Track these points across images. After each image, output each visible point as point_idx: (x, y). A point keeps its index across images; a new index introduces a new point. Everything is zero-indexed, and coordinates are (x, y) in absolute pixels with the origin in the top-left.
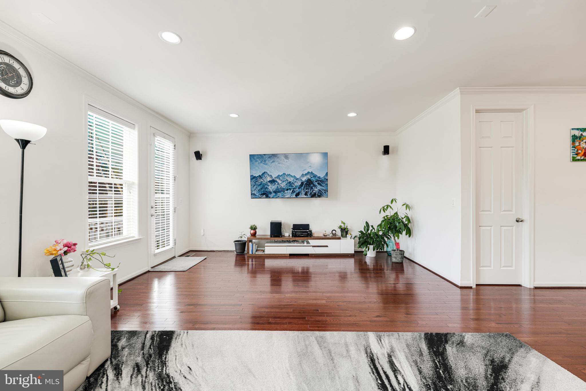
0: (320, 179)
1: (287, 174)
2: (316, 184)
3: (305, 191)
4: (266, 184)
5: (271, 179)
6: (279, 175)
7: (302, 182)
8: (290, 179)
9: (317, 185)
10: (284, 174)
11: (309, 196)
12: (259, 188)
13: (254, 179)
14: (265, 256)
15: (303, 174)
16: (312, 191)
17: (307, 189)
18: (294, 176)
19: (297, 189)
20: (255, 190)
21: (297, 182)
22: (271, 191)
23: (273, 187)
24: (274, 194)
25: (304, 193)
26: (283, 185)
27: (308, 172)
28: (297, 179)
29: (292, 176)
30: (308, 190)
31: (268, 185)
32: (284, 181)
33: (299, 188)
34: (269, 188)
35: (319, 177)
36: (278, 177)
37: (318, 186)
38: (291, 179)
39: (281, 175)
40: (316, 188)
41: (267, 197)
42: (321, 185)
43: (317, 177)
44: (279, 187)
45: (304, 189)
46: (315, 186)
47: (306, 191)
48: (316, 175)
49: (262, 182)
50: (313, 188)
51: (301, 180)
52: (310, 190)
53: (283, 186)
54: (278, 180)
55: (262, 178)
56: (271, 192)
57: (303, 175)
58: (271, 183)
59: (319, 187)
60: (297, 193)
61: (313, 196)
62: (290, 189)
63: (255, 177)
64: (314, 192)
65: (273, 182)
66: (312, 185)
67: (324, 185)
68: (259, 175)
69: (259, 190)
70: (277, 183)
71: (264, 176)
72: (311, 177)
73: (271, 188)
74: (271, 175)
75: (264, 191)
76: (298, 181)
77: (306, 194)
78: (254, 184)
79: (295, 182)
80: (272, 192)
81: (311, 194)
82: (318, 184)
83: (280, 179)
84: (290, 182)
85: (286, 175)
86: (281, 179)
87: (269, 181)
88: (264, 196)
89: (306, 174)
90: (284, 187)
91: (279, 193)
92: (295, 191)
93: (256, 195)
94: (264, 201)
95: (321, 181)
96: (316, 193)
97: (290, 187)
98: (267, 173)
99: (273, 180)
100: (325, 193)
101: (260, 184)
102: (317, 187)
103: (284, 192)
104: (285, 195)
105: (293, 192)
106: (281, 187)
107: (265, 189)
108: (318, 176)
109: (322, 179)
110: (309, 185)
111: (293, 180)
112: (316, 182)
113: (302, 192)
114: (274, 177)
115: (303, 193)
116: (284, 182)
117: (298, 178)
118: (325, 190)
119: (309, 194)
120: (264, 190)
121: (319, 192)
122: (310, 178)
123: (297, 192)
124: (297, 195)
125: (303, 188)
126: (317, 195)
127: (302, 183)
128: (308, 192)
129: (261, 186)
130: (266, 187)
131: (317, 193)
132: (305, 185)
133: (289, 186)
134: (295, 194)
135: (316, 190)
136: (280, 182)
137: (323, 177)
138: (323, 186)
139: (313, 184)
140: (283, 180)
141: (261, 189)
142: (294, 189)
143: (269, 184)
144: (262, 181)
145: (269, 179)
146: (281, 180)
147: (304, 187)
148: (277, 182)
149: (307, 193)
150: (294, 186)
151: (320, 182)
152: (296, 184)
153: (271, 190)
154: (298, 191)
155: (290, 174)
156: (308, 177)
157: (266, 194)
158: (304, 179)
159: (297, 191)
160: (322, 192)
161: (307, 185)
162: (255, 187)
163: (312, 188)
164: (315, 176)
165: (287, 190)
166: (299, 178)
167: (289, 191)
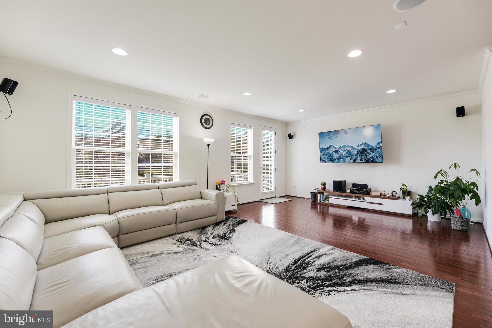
0: (372, 147)
1: (346, 145)
2: (370, 151)
3: (361, 157)
4: (332, 154)
5: (335, 150)
6: (341, 147)
7: (358, 151)
8: (348, 149)
9: (370, 152)
10: (344, 145)
11: (364, 161)
12: (327, 157)
13: (324, 151)
14: (329, 204)
15: (359, 145)
16: (366, 157)
17: (362, 156)
18: (352, 146)
19: (354, 156)
20: (325, 158)
21: (354, 151)
22: (336, 158)
23: (337, 155)
24: (337, 160)
25: (360, 159)
26: (344, 154)
27: (363, 143)
28: (354, 149)
29: (350, 147)
30: (363, 156)
31: (333, 154)
32: (344, 151)
33: (356, 155)
34: (334, 156)
35: (372, 146)
36: (340, 148)
37: (371, 153)
38: (349, 149)
39: (342, 147)
40: (370, 155)
41: (333, 162)
42: (374, 153)
43: (370, 146)
44: (341, 155)
45: (359, 156)
46: (368, 153)
47: (362, 158)
48: (369, 145)
49: (329, 152)
50: (367, 155)
51: (357, 149)
52: (365, 157)
53: (344, 155)
54: (340, 150)
55: (329, 149)
56: (335, 159)
57: (358, 146)
58: (335, 153)
59: (372, 154)
60: (354, 159)
61: (367, 161)
62: (349, 156)
63: (325, 149)
64: (368, 158)
65: (337, 151)
66: (366, 153)
67: (376, 152)
68: (327, 148)
69: (327, 158)
70: (339, 153)
71: (331, 148)
72: (365, 147)
73: (336, 156)
74: (335, 147)
75: (330, 158)
76: (355, 150)
77: (361, 160)
78: (324, 154)
79: (353, 151)
80: (336, 159)
81: (365, 159)
82: (371, 151)
83: (341, 149)
84: (349, 151)
85: (346, 146)
86: (342, 149)
87: (334, 151)
88: (331, 162)
89: (361, 145)
90: (345, 155)
91: (341, 160)
92: (353, 158)
93: (326, 161)
94: (331, 165)
95: (373, 149)
96: (369, 159)
97: (349, 155)
98: (332, 145)
99: (337, 150)
100: (377, 158)
101: (328, 154)
102: (370, 154)
103: (345, 158)
104: (345, 161)
105: (351, 158)
106: (342, 155)
107: (331, 157)
108: (371, 145)
109: (375, 147)
110: (364, 153)
111: (351, 150)
112: (369, 150)
113: (358, 158)
114: (337, 148)
115: (359, 159)
116: (345, 152)
117: (355, 148)
118: (377, 157)
119: (364, 160)
120: (331, 158)
121: (372, 158)
122: (364, 147)
123: (354, 158)
124: (355, 160)
125: (359, 155)
126: (370, 161)
127: (358, 152)
128: (363, 158)
129: (329, 155)
130: (332, 156)
131: (370, 159)
132: (360, 153)
133: (348, 154)
134: (353, 160)
135: (369, 156)
136: (341, 151)
137: (375, 146)
138: (375, 153)
139: (367, 152)
140: (344, 150)
141: (329, 157)
142: (352, 156)
143: (334, 153)
144: (329, 151)
145: (334, 150)
146: (343, 150)
147: (360, 154)
148: (339, 151)
149: (362, 159)
150: (352, 154)
151: (373, 150)
152: (353, 152)
153: (335, 157)
154: (355, 158)
155: (348, 145)
156: (363, 146)
157: (332, 160)
158: (360, 148)
159: (355, 157)
160: (375, 158)
161: (362, 153)
162: (325, 156)
163: (366, 155)
164: (368, 146)
165: (347, 157)
166: (356, 148)
167: (348, 157)
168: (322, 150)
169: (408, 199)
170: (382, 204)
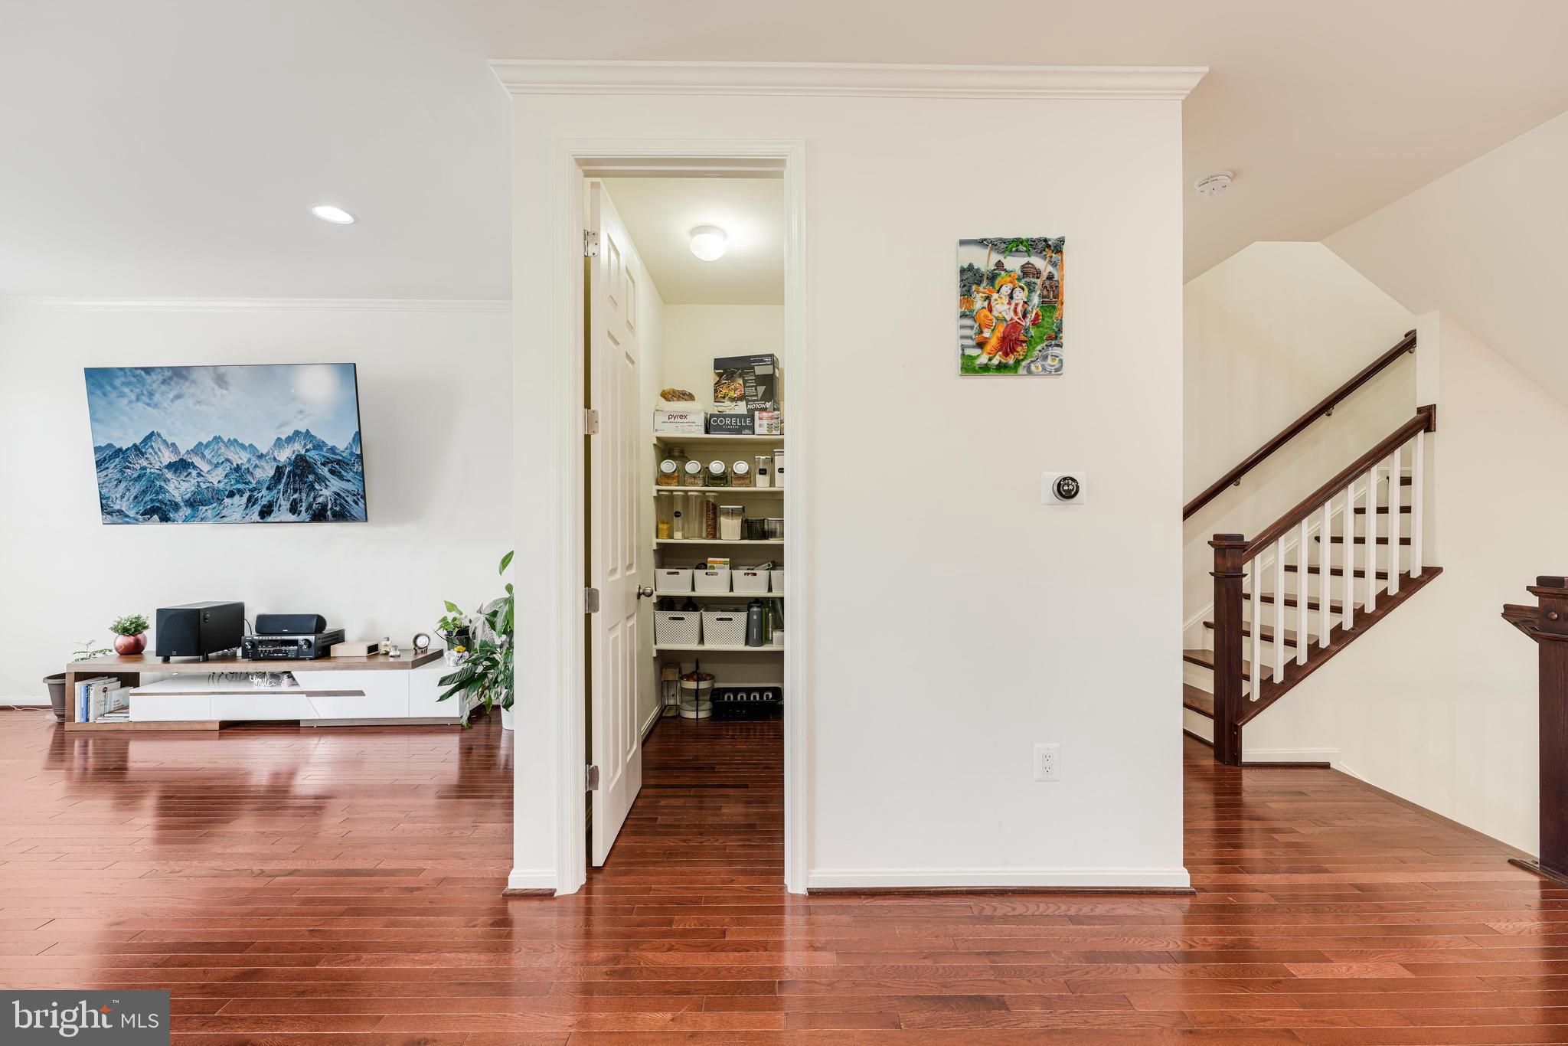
0: (335, 454)
1: (226, 441)
2: (325, 471)
3: (292, 498)
4: (160, 477)
5: (174, 459)
6: (200, 444)
7: (278, 467)
8: (236, 457)
9: (328, 475)
10: (217, 439)
11: (304, 515)
12: (134, 491)
13: (117, 460)
14: (131, 727)
15: (279, 439)
16: (314, 498)
17: (295, 491)
18: (251, 445)
19: (264, 492)
20: (122, 497)
21: (263, 468)
22: (178, 500)
23: (184, 485)
24: (186, 511)
25: (288, 506)
26: (217, 478)
27: (297, 433)
28: (261, 457)
29: (243, 446)
30: (300, 493)
31: (166, 480)
32: (217, 465)
33: (269, 488)
34: (170, 487)
35: (333, 450)
36: (198, 449)
37: (332, 481)
38: (241, 458)
39: (209, 444)
40: (327, 487)
41: (165, 519)
42: (341, 478)
43: (325, 449)
44: (203, 486)
45: (285, 492)
46: (321, 479)
47: (294, 500)
48: (323, 442)
49: (144, 468)
50: (317, 486)
51: (275, 459)
52: (308, 495)
53: (215, 482)
54: (197, 461)
55: (143, 454)
56: (176, 504)
57: (279, 443)
58: (175, 472)
59: (335, 484)
60: (264, 506)
61: (319, 515)
62: (241, 492)
63: (120, 450)
64: (320, 500)
65: (181, 466)
66: (311, 477)
67: (350, 476)
68: (135, 445)
69: (136, 497)
70: (194, 473)
71: (152, 447)
72: (307, 451)
73: (178, 488)
74: (173, 444)
75: (152, 501)
76: (263, 463)
77: (294, 509)
78: (119, 476)
79: (256, 466)
80: (182, 504)
81: (310, 507)
82: (332, 472)
83: (203, 457)
84: (238, 468)
85: (223, 441)
86: (209, 457)
87: (170, 466)
88: (156, 517)
89: (289, 440)
90: (221, 486)
91: (205, 508)
92: (257, 499)
93: (127, 516)
94: (154, 530)
95: (338, 462)
96: (327, 506)
97: (240, 486)
98: (159, 435)
99: (182, 460)
100: (356, 503)
101: (139, 477)
102: (327, 483)
103: (220, 501)
104: (224, 513)
105: (251, 501)
106: (208, 485)
107: (157, 493)
108: (330, 444)
109: (344, 455)
110: (302, 476)
111: (249, 460)
112: (323, 464)
113: (281, 501)
114: (183, 452)
115: (286, 505)
116: (220, 469)
117: (264, 452)
118: (354, 495)
119: (303, 509)
120: (153, 496)
121: (336, 500)
122: (303, 452)
123: (264, 502)
124: (266, 512)
125: (281, 487)
126: (329, 513)
127: (279, 471)
128: (301, 501)
129: (144, 481)
130: (161, 487)
131: (329, 506)
132: (289, 477)
133: (237, 482)
134: (257, 508)
135: (326, 494)
136: (205, 467)
137: (346, 449)
138: (349, 481)
139: (316, 474)
140: (215, 461)
141: (144, 492)
142: (251, 491)
143: (169, 475)
144: (145, 463)
145: (168, 457)
146: (210, 462)
147: (287, 484)
148: (195, 467)
149: (296, 504)
150: (252, 480)
151: (337, 467)
152: (259, 474)
153: (177, 495)
154: (268, 498)
155: (236, 440)
156: (298, 447)
157: (161, 511)
158: (285, 455)
159: (264, 496)
160: (346, 501)
161: (294, 477)
162: (123, 485)
163: (312, 488)
164: (319, 446)
165: (231, 495)
166: (268, 454)
167: (237, 497)
168: (107, 457)
169: (452, 659)
170: (361, 693)
